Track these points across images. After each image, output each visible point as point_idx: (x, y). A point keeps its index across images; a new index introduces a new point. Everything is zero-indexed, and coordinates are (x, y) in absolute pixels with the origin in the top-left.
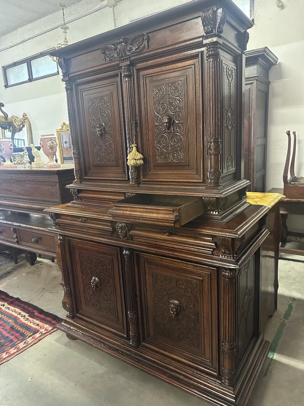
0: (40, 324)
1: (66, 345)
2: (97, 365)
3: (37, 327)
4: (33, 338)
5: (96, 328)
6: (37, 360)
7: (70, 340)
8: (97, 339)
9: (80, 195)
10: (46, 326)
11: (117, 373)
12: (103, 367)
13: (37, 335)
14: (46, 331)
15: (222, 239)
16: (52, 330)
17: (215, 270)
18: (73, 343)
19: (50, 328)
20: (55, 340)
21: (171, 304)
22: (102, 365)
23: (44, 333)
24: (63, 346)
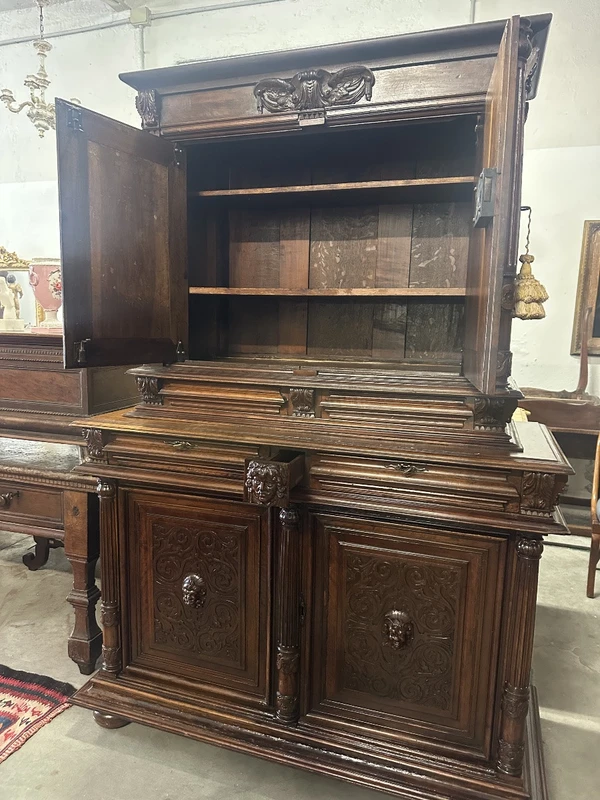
0: (14, 700)
1: (99, 742)
2: (194, 779)
3: (7, 709)
4: (7, 736)
5: (182, 693)
6: (39, 788)
7: (106, 730)
8: (190, 717)
9: (164, 391)
10: (33, 704)
11: (248, 789)
12: (209, 781)
13: (17, 728)
14: (36, 717)
15: (536, 479)
16: (50, 711)
17: (500, 542)
18: (115, 736)
19: (45, 709)
20: (68, 735)
21: (393, 619)
22: (204, 776)
23: (32, 719)
24: (92, 746)
